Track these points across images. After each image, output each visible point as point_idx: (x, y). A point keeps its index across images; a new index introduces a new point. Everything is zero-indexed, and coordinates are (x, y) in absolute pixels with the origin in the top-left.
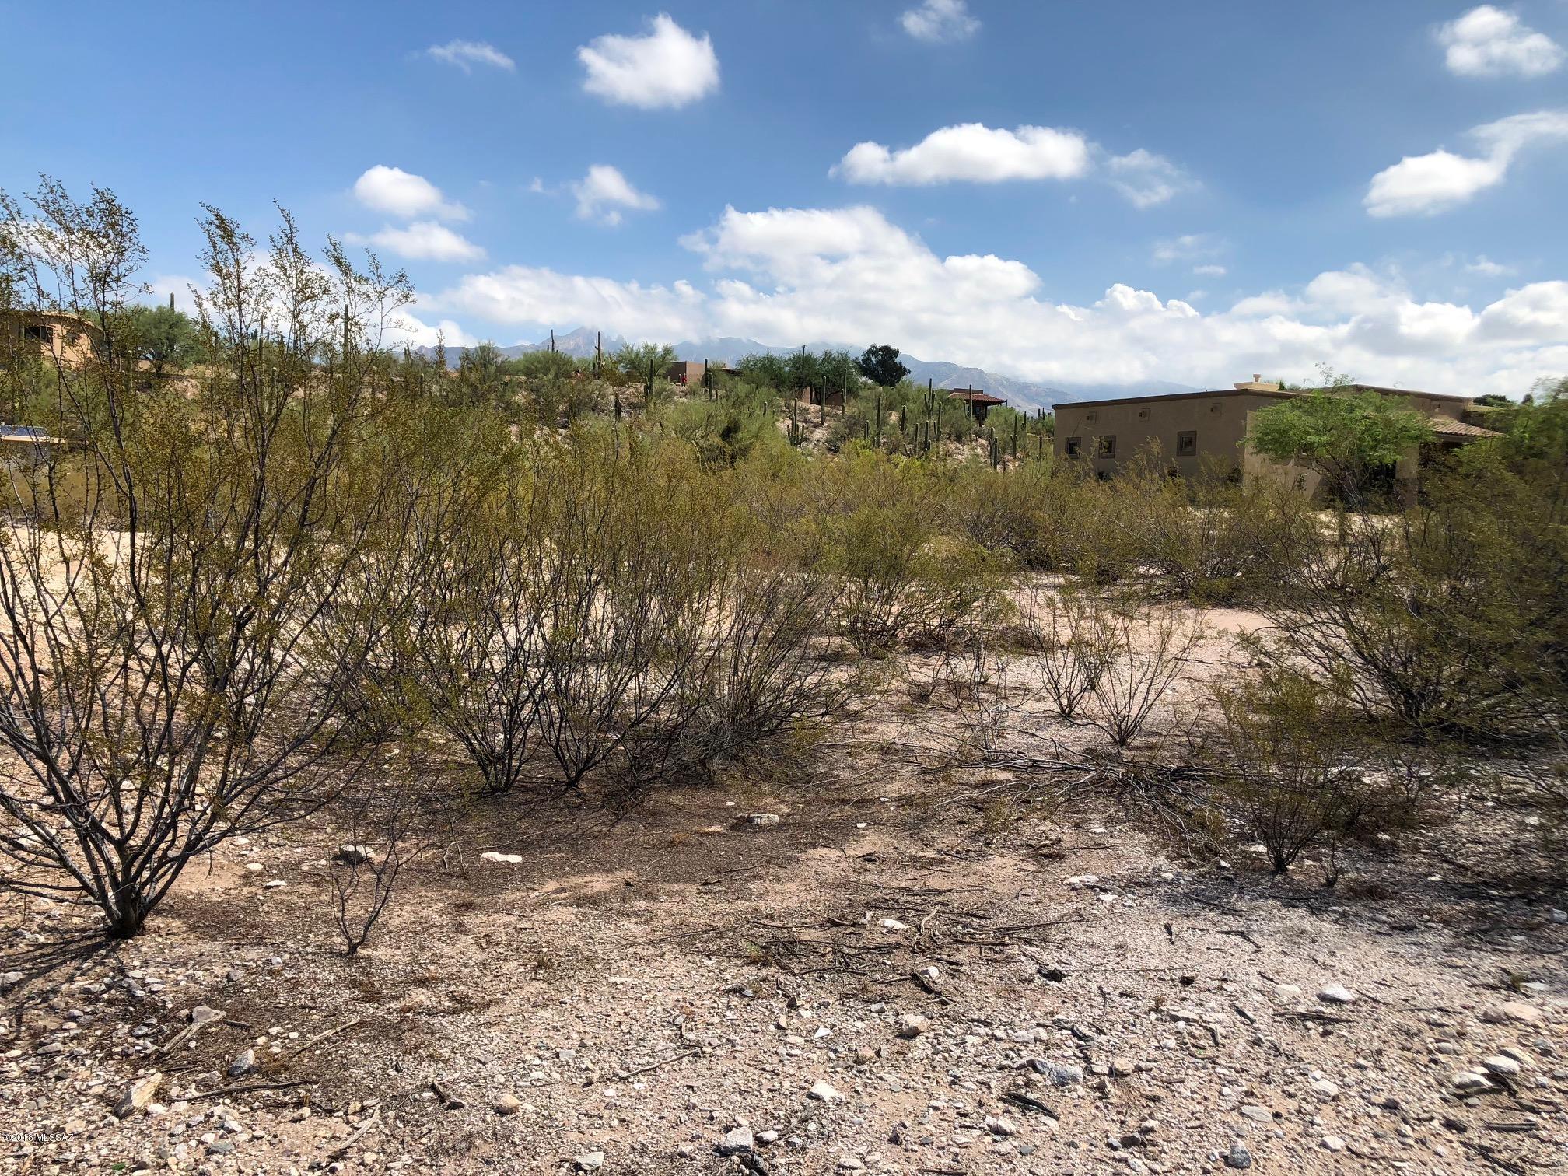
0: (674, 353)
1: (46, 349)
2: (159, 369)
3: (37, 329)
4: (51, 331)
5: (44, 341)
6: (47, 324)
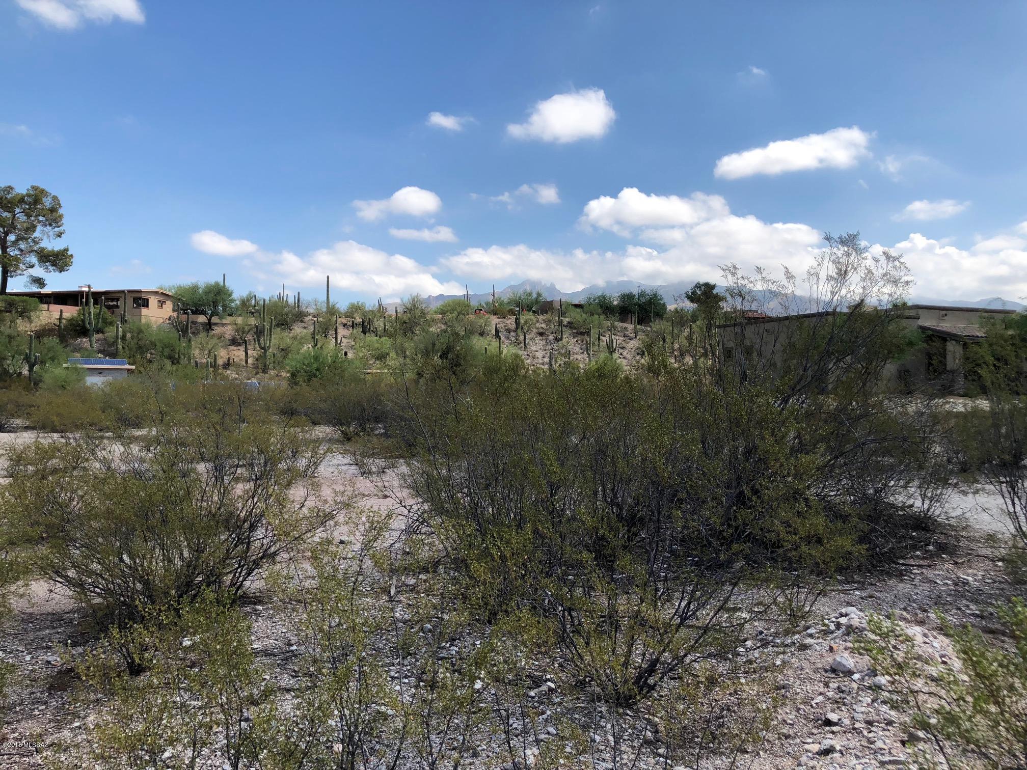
0: (543, 295)
1: (144, 311)
2: (209, 320)
3: (140, 300)
4: (148, 300)
5: (143, 306)
6: (144, 296)
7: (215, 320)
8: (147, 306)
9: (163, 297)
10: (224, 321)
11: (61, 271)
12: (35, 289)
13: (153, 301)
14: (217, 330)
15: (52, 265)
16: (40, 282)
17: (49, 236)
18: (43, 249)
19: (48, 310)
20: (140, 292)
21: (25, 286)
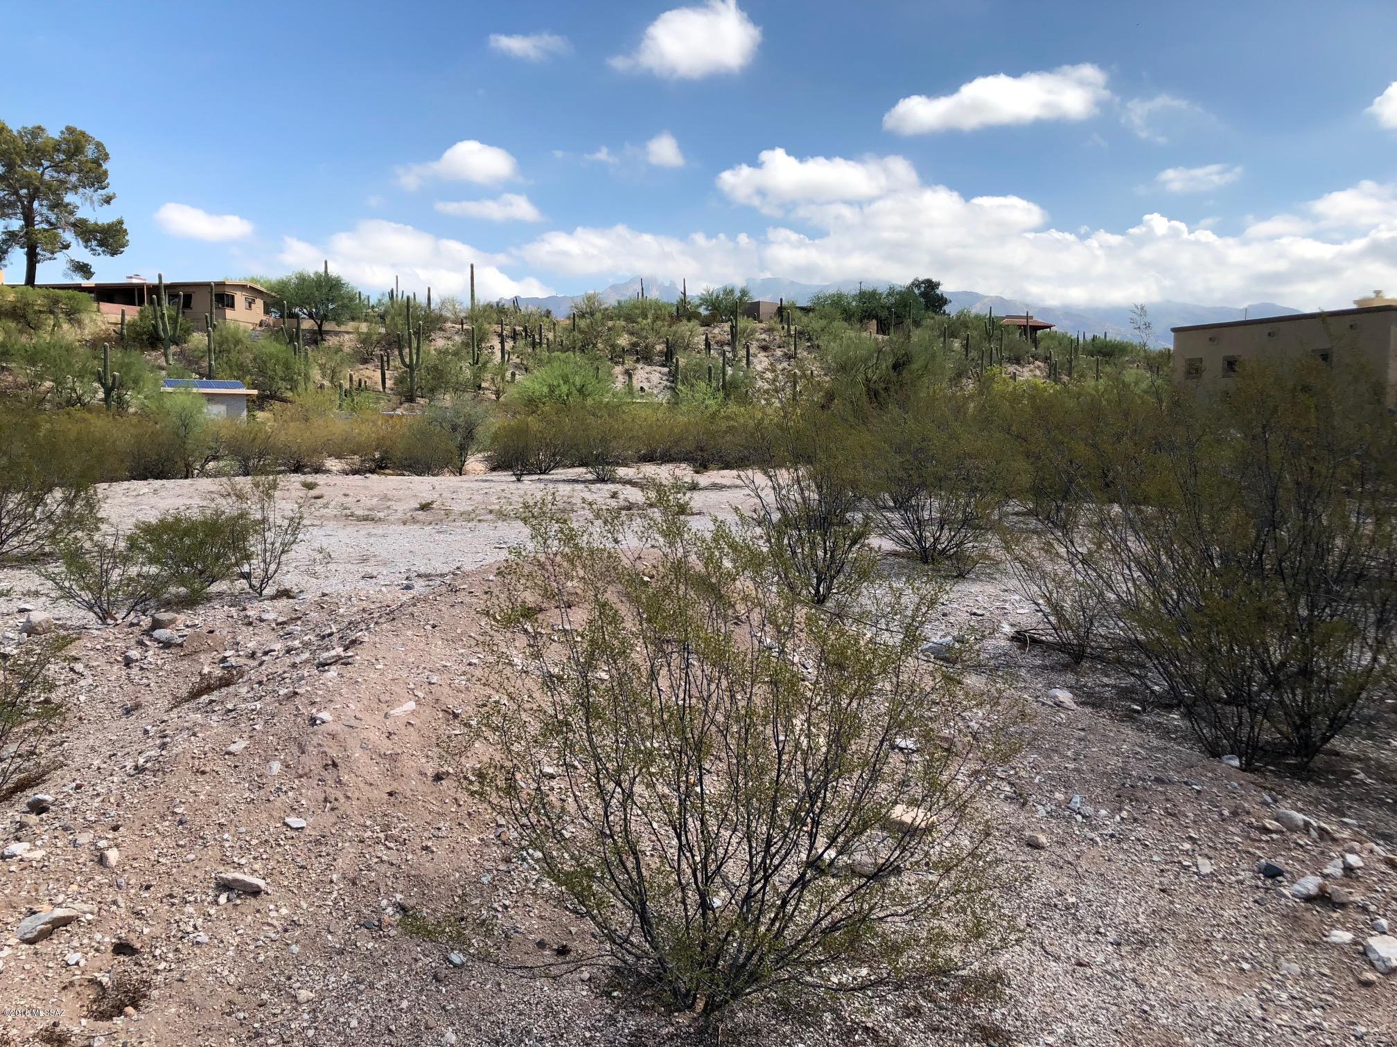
0: (750, 294)
1: (229, 313)
2: (320, 326)
3: (222, 296)
4: (233, 297)
5: (228, 306)
6: (229, 291)
7: (327, 326)
8: (232, 306)
9: (253, 292)
10: (343, 328)
11: (113, 255)
12: (79, 280)
13: (240, 298)
14: (332, 341)
15: (100, 245)
16: (84, 269)
17: (92, 202)
18: (83, 222)
19: (99, 311)
20: (222, 284)
21: (65, 275)
